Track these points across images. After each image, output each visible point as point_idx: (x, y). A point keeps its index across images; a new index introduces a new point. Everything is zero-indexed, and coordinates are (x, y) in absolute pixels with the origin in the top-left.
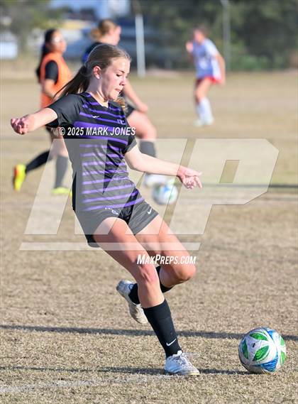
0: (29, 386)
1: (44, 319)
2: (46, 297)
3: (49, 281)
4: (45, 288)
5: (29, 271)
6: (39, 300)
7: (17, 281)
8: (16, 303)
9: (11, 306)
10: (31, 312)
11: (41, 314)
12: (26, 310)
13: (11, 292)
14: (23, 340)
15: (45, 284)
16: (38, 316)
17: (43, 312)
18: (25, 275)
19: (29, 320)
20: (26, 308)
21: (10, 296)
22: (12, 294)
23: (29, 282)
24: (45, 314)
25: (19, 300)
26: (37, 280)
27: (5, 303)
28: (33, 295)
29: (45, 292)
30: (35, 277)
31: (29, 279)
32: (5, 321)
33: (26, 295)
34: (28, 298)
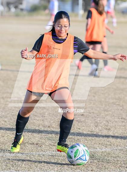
0: (114, 148)
1: (121, 121)
2: (121, 112)
3: (123, 105)
4: (121, 108)
5: (115, 101)
6: (119, 113)
7: (110, 105)
8: (109, 114)
9: (107, 115)
10: (115, 118)
11: (119, 119)
12: (113, 117)
13: (107, 109)
14: (112, 129)
15: (121, 107)
16: (118, 120)
17: (120, 118)
18: (113, 103)
19: (115, 121)
20: (113, 116)
21: (107, 111)
22: (107, 110)
23: (115, 105)
24: (121, 119)
25: (110, 113)
26: (118, 105)
27: (105, 114)
28: (116, 111)
29: (121, 110)
30: (117, 103)
31: (115, 104)
32: (105, 121)
33: (113, 111)
34: (114, 112)
